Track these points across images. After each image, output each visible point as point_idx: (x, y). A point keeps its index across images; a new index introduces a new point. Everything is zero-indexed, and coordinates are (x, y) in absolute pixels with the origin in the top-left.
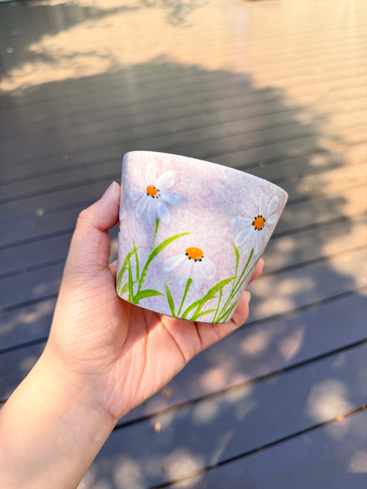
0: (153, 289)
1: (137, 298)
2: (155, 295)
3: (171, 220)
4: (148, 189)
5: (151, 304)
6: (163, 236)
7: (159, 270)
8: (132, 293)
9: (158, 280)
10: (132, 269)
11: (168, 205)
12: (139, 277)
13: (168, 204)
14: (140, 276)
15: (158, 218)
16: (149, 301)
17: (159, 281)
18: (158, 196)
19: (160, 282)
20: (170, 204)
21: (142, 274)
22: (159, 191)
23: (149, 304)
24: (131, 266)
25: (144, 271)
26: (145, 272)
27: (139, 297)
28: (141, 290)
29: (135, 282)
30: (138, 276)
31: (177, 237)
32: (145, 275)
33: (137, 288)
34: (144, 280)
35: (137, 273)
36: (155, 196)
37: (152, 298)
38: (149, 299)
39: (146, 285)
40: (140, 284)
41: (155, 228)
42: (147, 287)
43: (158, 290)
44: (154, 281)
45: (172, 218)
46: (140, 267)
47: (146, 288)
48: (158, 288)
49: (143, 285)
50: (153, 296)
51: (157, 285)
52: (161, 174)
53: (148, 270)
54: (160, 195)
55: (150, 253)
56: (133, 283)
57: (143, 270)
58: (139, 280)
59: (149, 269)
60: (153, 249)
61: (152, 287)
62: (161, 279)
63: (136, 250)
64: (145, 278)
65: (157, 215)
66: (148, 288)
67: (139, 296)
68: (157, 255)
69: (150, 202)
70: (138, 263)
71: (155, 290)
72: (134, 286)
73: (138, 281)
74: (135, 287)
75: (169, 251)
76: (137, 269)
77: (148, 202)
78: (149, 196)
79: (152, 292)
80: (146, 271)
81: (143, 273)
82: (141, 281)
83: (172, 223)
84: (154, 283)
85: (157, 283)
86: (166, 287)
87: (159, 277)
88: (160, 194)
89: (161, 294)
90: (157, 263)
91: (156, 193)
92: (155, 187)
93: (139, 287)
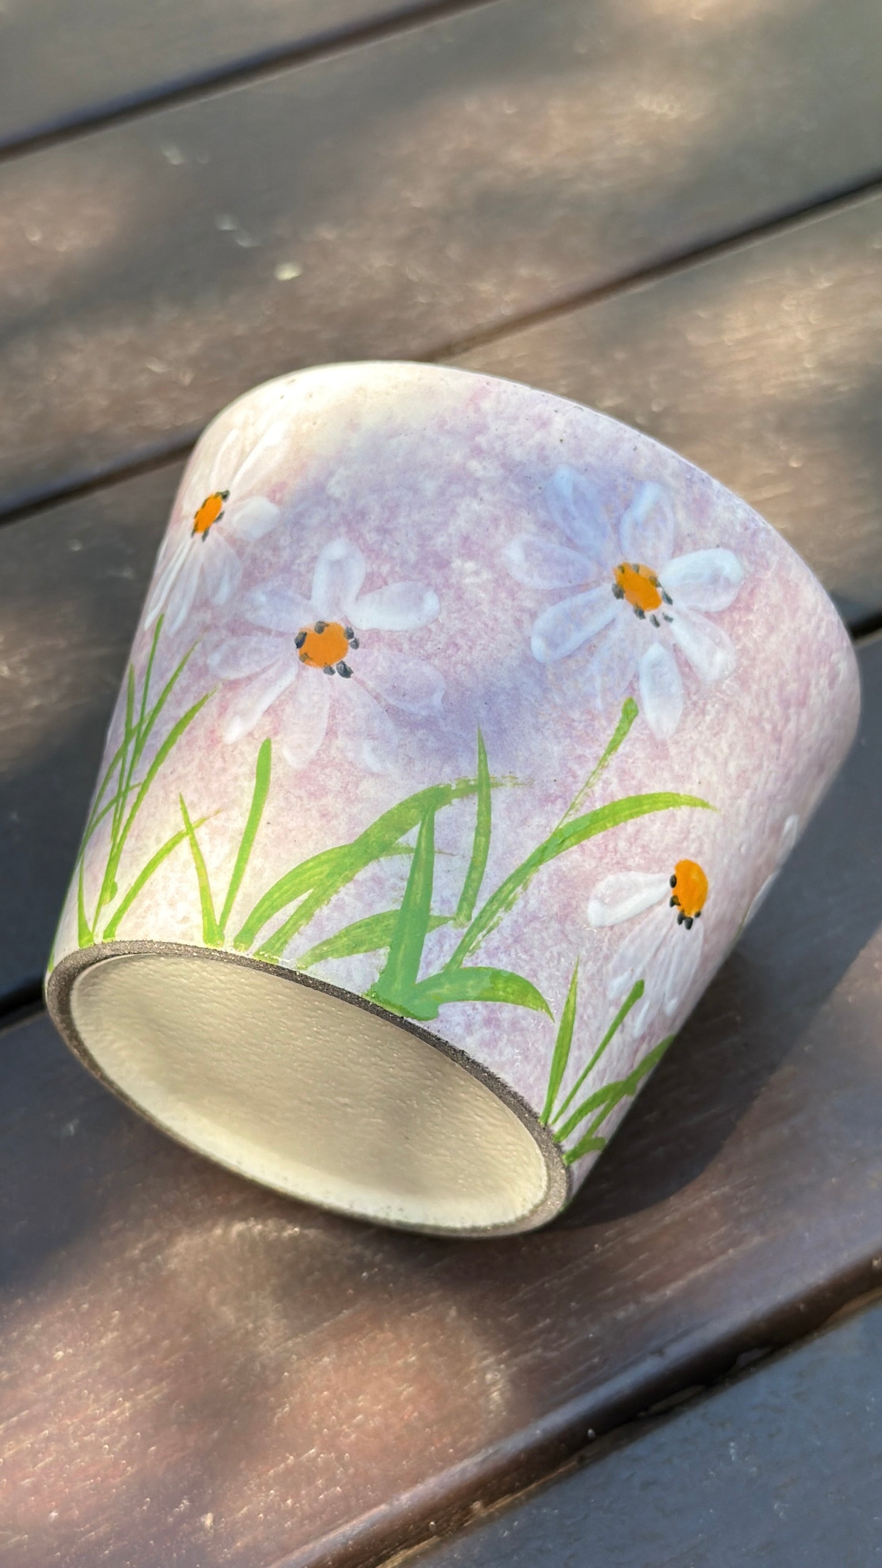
0: (522, 974)
1: (436, 991)
2: (523, 1004)
3: (678, 731)
4: (623, 571)
5: (493, 1033)
6: (633, 778)
7: (574, 903)
8: (413, 964)
9: (556, 945)
10: (440, 864)
11: (687, 670)
12: (472, 906)
13: (690, 667)
14: (481, 904)
15: (635, 698)
16: (488, 1022)
17: (555, 950)
18: (660, 618)
19: (559, 954)
20: (694, 669)
21: (491, 901)
22: (669, 601)
23: (486, 1032)
24: (438, 844)
25: (510, 886)
26: (511, 892)
27: (446, 990)
28: (468, 962)
29: (443, 920)
30: (468, 898)
31: (671, 800)
32: (509, 906)
33: (446, 947)
34: (497, 924)
35: (467, 886)
36: (648, 614)
37: (507, 1012)
38: (493, 1011)
39: (497, 948)
40: (470, 935)
41: (611, 732)
42: (502, 956)
43: (542, 985)
44: (536, 943)
45: (683, 722)
46: (489, 863)
47: (495, 962)
48: (543, 975)
49: (483, 944)
50: (513, 1002)
51: (544, 963)
52: (696, 547)
53: (525, 888)
54: (668, 619)
55: (557, 823)
56: (431, 923)
57: (505, 884)
58: (469, 918)
59: (531, 887)
60: (577, 810)
61: (522, 964)
62: (564, 945)
63: (489, 786)
64: (505, 919)
65: (635, 685)
66: (503, 963)
67: (447, 986)
68: (584, 842)
69: (620, 626)
70: (488, 842)
71: (530, 980)
72: (430, 939)
73: (462, 918)
74: (440, 943)
75: (631, 844)
76: (472, 867)
77: (613, 621)
78: (620, 600)
79: (515, 987)
80: (519, 889)
81: (501, 889)
82: (481, 925)
83: (677, 743)
84: (536, 952)
85: (548, 955)
86: (573, 982)
87: (563, 932)
88: (671, 614)
89: (545, 1005)
90: (574, 873)
91: (656, 605)
92: (661, 579)
93: (463, 948)
